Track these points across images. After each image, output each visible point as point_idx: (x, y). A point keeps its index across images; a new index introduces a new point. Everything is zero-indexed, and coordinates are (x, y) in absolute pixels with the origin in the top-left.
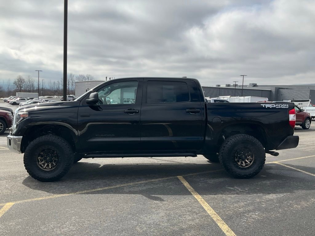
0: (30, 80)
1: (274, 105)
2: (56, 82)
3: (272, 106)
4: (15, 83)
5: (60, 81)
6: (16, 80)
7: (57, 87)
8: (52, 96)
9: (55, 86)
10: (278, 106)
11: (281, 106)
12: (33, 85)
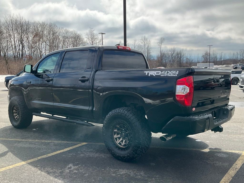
0: (215, 53)
1: (160, 72)
2: (236, 53)
3: (157, 73)
4: (203, 56)
5: (239, 52)
6: (204, 54)
7: (236, 57)
8: (229, 65)
9: (235, 57)
10: (164, 73)
11: (168, 73)
12: (216, 57)
